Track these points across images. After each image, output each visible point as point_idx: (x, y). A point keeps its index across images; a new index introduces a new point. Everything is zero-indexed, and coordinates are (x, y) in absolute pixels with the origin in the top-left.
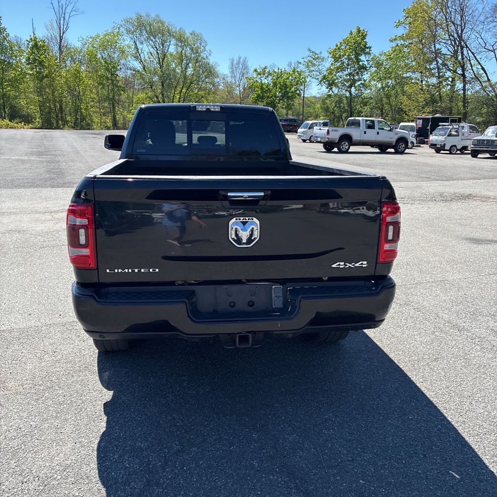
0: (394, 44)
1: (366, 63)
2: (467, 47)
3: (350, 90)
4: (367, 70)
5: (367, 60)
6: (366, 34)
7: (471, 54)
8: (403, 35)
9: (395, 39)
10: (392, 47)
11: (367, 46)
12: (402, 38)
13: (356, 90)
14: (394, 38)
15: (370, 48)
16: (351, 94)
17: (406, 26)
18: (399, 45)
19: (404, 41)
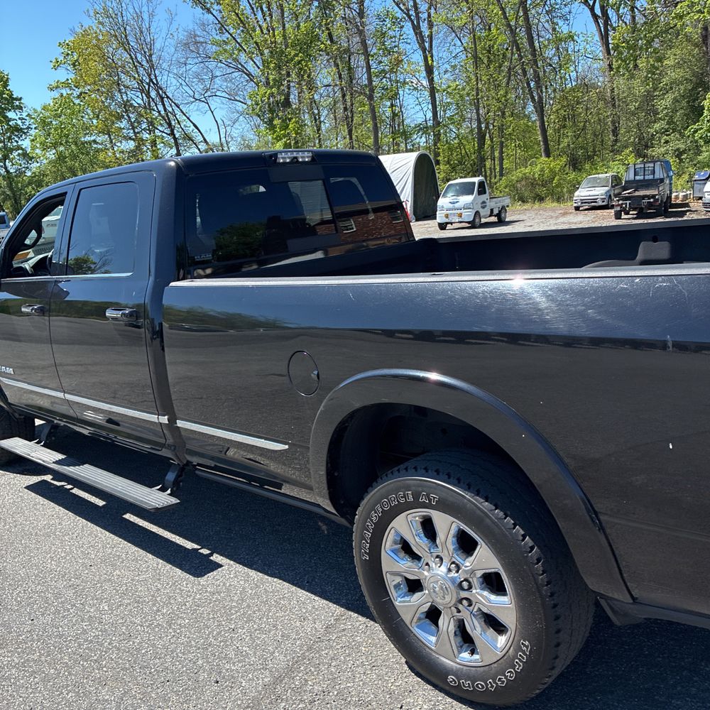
0: (56, 94)
1: (19, 122)
2: (168, 97)
3: (5, 164)
4: (24, 133)
5: (19, 118)
6: (8, 78)
7: (175, 107)
8: (68, 80)
9: (57, 87)
10: (54, 99)
11: (15, 96)
12: (66, 84)
13: (13, 164)
14: (54, 84)
15: (21, 99)
16: (7, 171)
17: (69, 68)
18: (64, 95)
19: (71, 90)
